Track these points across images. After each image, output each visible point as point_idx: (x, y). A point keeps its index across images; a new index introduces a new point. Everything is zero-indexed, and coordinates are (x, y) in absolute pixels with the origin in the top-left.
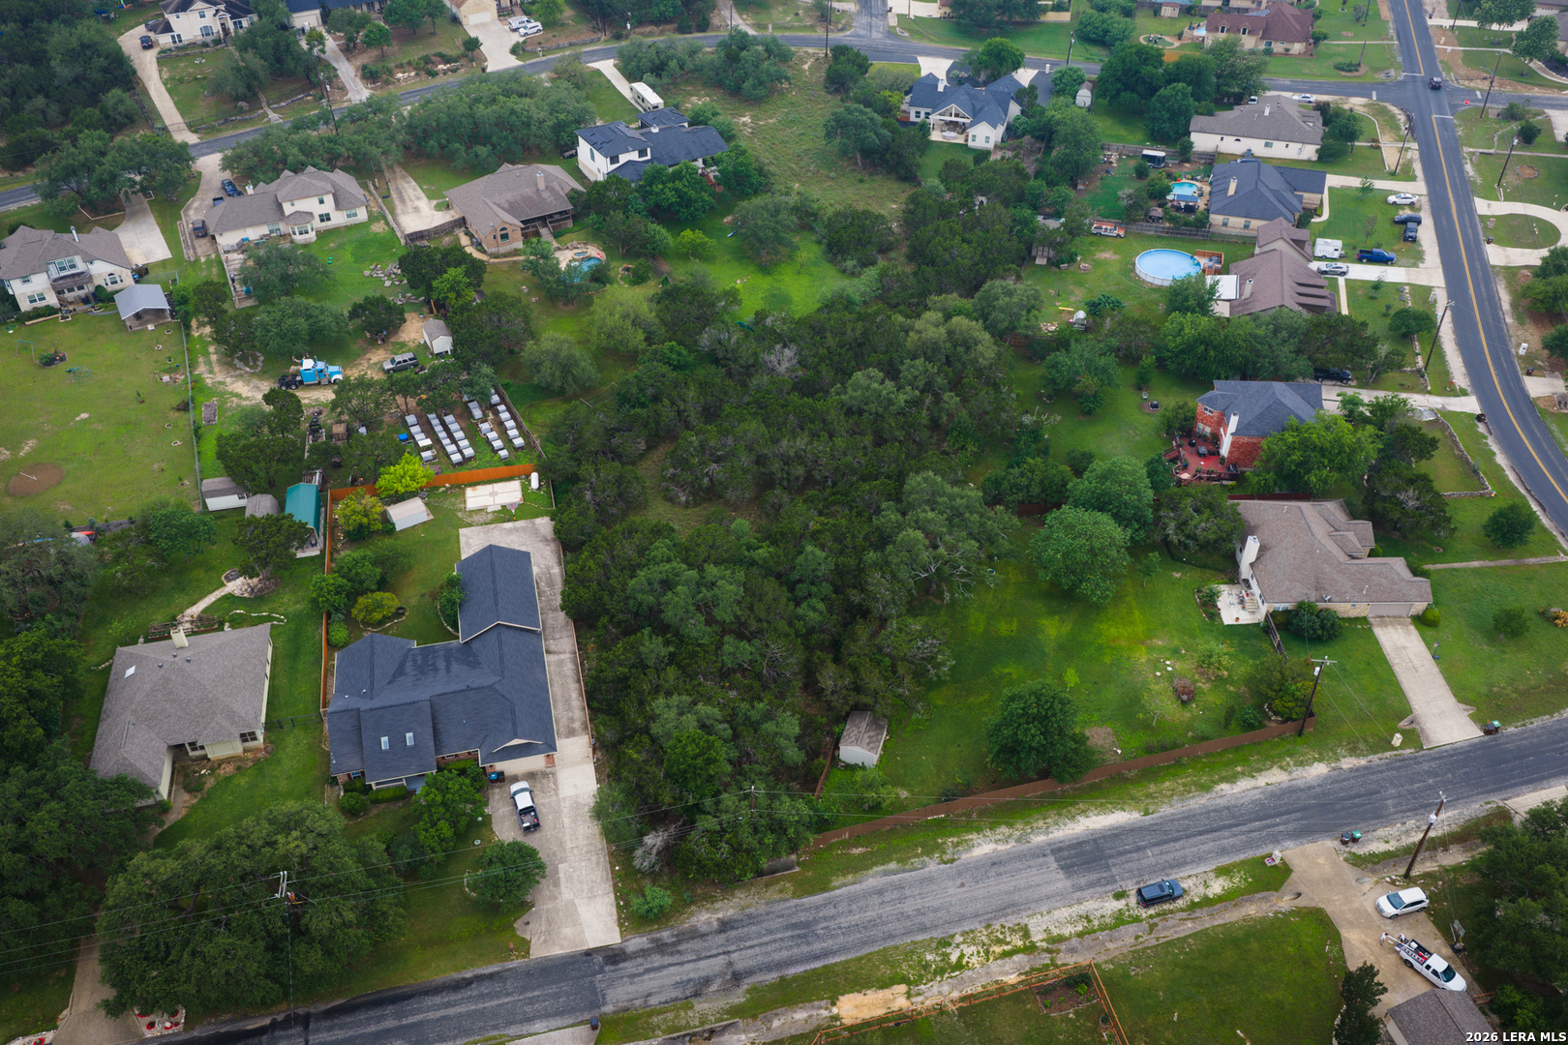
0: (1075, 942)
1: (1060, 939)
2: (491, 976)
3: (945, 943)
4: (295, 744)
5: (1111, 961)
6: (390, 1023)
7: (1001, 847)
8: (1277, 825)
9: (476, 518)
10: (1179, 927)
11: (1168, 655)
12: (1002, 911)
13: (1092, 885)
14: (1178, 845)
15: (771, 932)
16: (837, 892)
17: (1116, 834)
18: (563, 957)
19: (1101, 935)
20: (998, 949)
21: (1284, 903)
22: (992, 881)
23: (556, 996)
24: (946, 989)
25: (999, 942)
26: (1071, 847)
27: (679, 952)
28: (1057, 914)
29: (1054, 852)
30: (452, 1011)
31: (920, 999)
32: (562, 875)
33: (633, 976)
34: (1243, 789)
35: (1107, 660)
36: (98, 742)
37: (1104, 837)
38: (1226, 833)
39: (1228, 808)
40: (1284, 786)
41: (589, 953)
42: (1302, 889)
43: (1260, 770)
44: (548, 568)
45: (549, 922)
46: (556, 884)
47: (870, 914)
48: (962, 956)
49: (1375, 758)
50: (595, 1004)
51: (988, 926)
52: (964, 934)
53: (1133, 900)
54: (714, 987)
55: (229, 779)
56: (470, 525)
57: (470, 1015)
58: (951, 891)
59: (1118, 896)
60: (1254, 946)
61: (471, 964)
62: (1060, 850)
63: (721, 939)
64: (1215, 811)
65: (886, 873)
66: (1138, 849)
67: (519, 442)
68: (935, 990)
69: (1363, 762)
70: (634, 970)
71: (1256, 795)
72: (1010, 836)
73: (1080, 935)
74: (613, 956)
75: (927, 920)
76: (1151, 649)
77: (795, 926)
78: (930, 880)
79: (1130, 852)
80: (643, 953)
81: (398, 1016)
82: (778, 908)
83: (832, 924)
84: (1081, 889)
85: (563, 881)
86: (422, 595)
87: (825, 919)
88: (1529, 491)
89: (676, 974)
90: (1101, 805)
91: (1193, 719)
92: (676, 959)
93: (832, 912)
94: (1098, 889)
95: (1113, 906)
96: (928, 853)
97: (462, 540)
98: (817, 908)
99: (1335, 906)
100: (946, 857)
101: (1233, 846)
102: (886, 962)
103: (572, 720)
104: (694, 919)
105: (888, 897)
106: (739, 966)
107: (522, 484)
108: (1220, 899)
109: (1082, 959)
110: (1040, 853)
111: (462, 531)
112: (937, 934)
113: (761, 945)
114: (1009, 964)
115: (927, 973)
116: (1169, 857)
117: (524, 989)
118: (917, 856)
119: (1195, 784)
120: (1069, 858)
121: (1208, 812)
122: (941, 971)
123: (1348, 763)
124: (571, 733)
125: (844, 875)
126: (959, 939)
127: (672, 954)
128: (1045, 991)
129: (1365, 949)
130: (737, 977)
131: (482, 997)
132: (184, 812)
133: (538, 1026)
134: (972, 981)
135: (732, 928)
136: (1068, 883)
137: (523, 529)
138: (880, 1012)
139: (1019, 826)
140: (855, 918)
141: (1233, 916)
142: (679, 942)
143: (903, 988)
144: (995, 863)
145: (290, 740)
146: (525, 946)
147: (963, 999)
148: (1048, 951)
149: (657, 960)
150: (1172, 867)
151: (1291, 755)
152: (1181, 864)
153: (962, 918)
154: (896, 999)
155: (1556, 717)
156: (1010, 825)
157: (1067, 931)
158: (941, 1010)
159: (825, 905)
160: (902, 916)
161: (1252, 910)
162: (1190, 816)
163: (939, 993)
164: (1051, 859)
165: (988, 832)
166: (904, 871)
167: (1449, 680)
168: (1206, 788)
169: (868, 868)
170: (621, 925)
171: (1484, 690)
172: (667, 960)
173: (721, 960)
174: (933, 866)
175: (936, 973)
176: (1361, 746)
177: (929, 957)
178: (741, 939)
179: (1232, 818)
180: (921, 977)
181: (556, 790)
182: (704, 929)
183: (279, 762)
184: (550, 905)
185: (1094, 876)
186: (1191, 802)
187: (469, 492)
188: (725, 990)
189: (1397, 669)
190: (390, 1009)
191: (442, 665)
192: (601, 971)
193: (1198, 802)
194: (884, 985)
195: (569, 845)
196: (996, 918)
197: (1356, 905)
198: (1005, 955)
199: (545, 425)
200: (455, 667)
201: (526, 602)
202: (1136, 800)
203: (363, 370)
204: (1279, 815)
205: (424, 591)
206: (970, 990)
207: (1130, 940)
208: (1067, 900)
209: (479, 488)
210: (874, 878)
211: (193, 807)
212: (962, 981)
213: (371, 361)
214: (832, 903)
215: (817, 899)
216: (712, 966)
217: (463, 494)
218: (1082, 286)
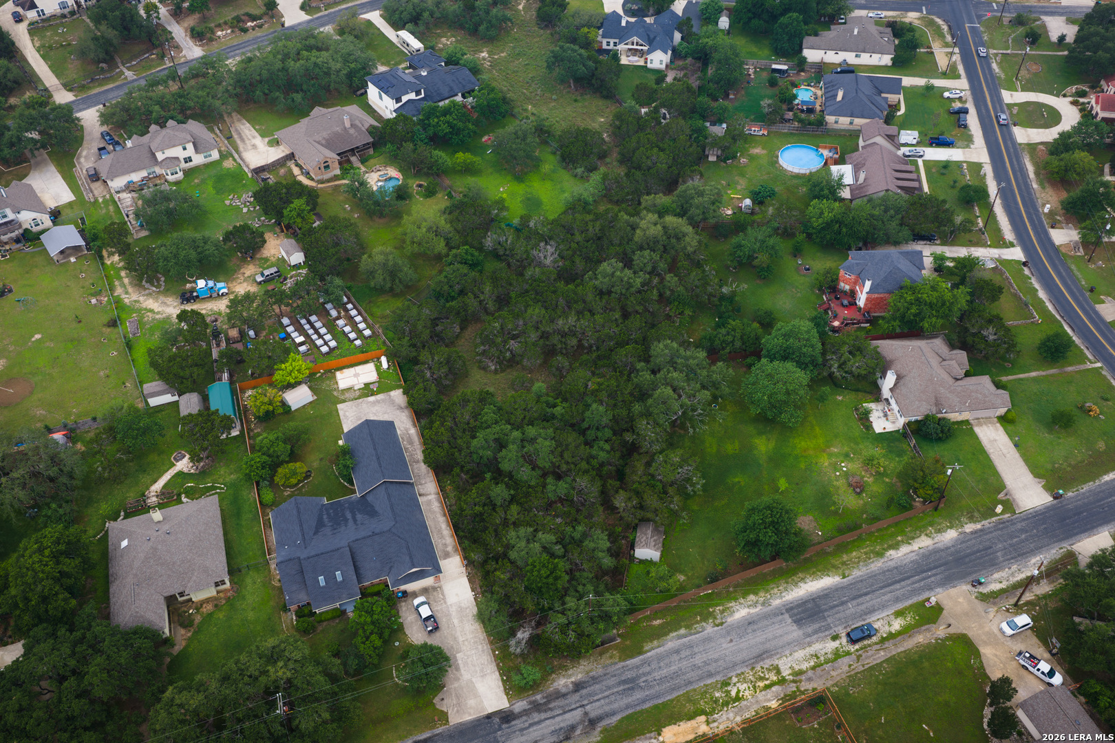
0: (810, 673)
1: (801, 673)
2: (425, 741)
3: (726, 683)
4: (253, 583)
5: (836, 685)
7: (753, 611)
8: (930, 577)
9: (347, 395)
10: (876, 656)
11: (842, 458)
12: (760, 657)
13: (816, 632)
14: (868, 598)
15: (609, 688)
16: (649, 654)
17: (826, 595)
18: (472, 722)
19: (827, 667)
20: (761, 684)
21: (940, 631)
22: (750, 636)
24: (731, 715)
25: (762, 679)
26: (798, 606)
27: (551, 709)
28: (796, 655)
29: (788, 610)
31: (715, 724)
32: (460, 662)
33: (522, 730)
34: (904, 553)
35: (802, 466)
36: (113, 600)
37: (819, 597)
38: (897, 586)
39: (896, 568)
40: (930, 548)
41: (489, 717)
42: (951, 621)
43: (913, 538)
44: (406, 430)
45: (458, 697)
46: (458, 669)
47: (674, 668)
48: (739, 691)
49: (986, 523)
51: (753, 669)
52: (738, 675)
53: (844, 640)
54: (578, 732)
55: (210, 615)
56: (344, 401)
58: (724, 646)
59: (835, 638)
60: (926, 664)
61: (410, 733)
62: (792, 609)
63: (576, 697)
64: (888, 570)
65: (680, 637)
66: (843, 603)
67: (367, 333)
68: (724, 717)
69: (979, 526)
70: (522, 726)
71: (913, 557)
72: (757, 602)
73: (813, 668)
74: (506, 717)
75: (712, 668)
76: (830, 455)
77: (624, 682)
78: (709, 639)
79: (837, 606)
80: (525, 713)
82: (611, 669)
83: (649, 678)
84: (809, 636)
85: (461, 666)
86: (321, 459)
87: (644, 674)
89: (551, 725)
90: (814, 573)
91: (865, 504)
92: (549, 714)
93: (646, 669)
94: (821, 635)
95: (831, 645)
96: (705, 619)
97: (341, 413)
98: (637, 667)
99: (974, 631)
100: (718, 622)
101: (903, 595)
102: (690, 701)
103: (445, 545)
104: (556, 684)
105: (683, 654)
106: (593, 715)
107: (376, 365)
108: (899, 633)
109: (817, 685)
110: (778, 612)
111: (340, 406)
112: (719, 678)
113: (604, 698)
114: (770, 694)
115: (717, 706)
116: (863, 607)
118: (697, 622)
119: (872, 552)
120: (798, 614)
121: (884, 572)
122: (726, 704)
123: (969, 528)
124: (447, 555)
125: (651, 641)
126: (735, 680)
127: (545, 711)
128: (797, 711)
129: (996, 660)
130: (593, 723)
132: (184, 643)
134: (748, 708)
135: (583, 688)
136: (801, 632)
137: (383, 401)
138: (691, 737)
139: (762, 594)
140: (664, 672)
141: (909, 644)
142: (549, 702)
143: (703, 718)
144: (750, 622)
145: (249, 581)
146: (444, 717)
147: (744, 722)
148: (794, 681)
149: (536, 717)
150: (866, 614)
151: (932, 526)
152: (871, 611)
153: (735, 665)
154: (700, 727)
155: (1097, 482)
156: (756, 594)
157: (805, 666)
158: (731, 732)
159: (642, 665)
160: (695, 667)
161: (920, 639)
162: (873, 576)
163: (728, 720)
164: (787, 616)
165: (742, 600)
166: (691, 635)
167: (1026, 461)
168: (880, 555)
169: (666, 634)
170: (507, 694)
171: (1049, 467)
172: (543, 716)
173: (579, 712)
174: (709, 629)
175: (723, 705)
176: (976, 514)
177: (717, 695)
178: (590, 695)
179: (900, 575)
180: (714, 709)
181: (444, 599)
182: (564, 690)
183: (244, 598)
184: (456, 685)
185: (816, 626)
186: (872, 565)
187: (338, 374)
188: (586, 733)
189: (993, 457)
191: (349, 515)
192: (500, 729)
193: (877, 565)
194: (691, 717)
195: (461, 639)
196: (757, 662)
197: (987, 629)
198: (767, 687)
199: (383, 317)
200: (359, 517)
201: (399, 461)
202: (836, 567)
203: (241, 283)
204: (930, 570)
205: (321, 456)
206: (748, 715)
207: (846, 668)
208: (801, 644)
209: (345, 370)
210: (671, 642)
211: (189, 639)
212: (741, 709)
213: (246, 275)
214: (647, 663)
215: (636, 661)
216: (574, 716)
217: (335, 377)
218: (744, 176)
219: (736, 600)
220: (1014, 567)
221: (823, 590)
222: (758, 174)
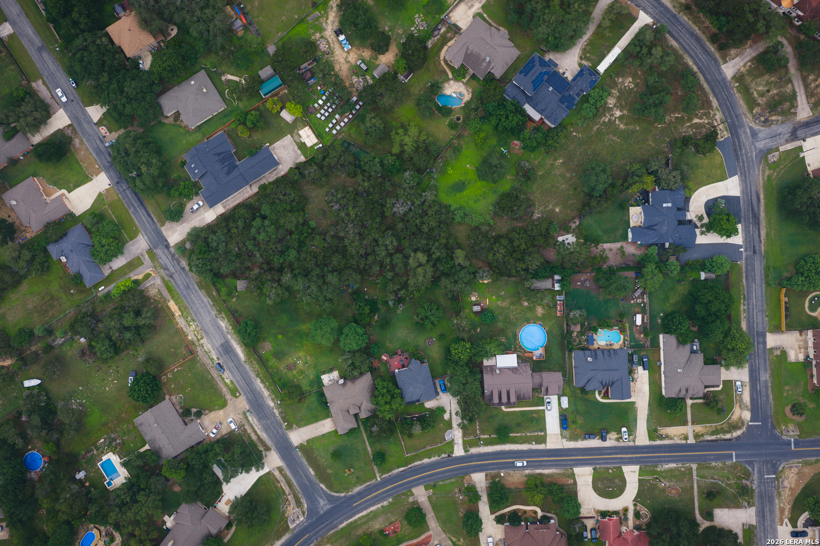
0: (203, 350)
1: (203, 347)
2: (153, 221)
3: (194, 321)
4: (198, 136)
5: (200, 359)
6: (136, 205)
7: (224, 328)
9: (296, 137)
10: (214, 373)
11: (304, 361)
12: (205, 332)
13: (219, 352)
14: (237, 370)
15: (185, 280)
16: (200, 292)
17: (236, 355)
18: (163, 235)
19: (207, 356)
20: (196, 333)
21: (228, 397)
22: (214, 328)
23: (154, 238)
24: (183, 323)
25: (198, 333)
26: (229, 345)
27: (173, 261)
28: (209, 345)
29: (226, 341)
30: (143, 217)
31: (179, 318)
32: (183, 225)
33: (164, 253)
34: (259, 384)
35: (297, 345)
37: (234, 353)
38: (244, 382)
39: (252, 382)
40: (263, 396)
41: (166, 240)
42: (232, 401)
43: (268, 389)
44: (283, 170)
45: (171, 228)
46: (181, 225)
47: (196, 301)
48: (192, 325)
49: (280, 418)
50: (155, 247)
51: (201, 330)
53: (218, 362)
54: (167, 272)
55: (181, 127)
56: (292, 136)
57: (143, 221)
58: (208, 319)
59: (218, 358)
60: (214, 391)
61: (155, 215)
62: (227, 343)
63: (179, 269)
64: (250, 379)
65: (209, 302)
66: (233, 362)
67: (334, 132)
68: (182, 321)
69: (277, 415)
70: (166, 252)
71: (258, 389)
72: (228, 330)
73: (205, 351)
74: (167, 246)
75: (198, 315)
76: (305, 356)
77: (188, 285)
78: (209, 313)
79: (232, 359)
80: (170, 253)
81: (138, 206)
82: (192, 279)
83: (191, 293)
84: (217, 349)
87: (192, 291)
88: (411, 468)
89: (167, 262)
90: (245, 351)
91: (282, 371)
92: (171, 261)
93: (194, 292)
95: (215, 357)
96: (218, 311)
97: (285, 138)
98: (194, 289)
99: (229, 408)
100: (217, 316)
101: (241, 385)
102: (185, 309)
103: (229, 205)
104: (183, 261)
105: (202, 305)
106: (174, 276)
107: (316, 143)
108: (225, 382)
109: (200, 353)
110: (225, 337)
111: (289, 136)
112: (195, 318)
113: (181, 279)
114: (193, 336)
115: (186, 318)
116: (232, 369)
117: (153, 230)
118: (216, 308)
119: (259, 373)
120: (226, 345)
122: (187, 321)
123: (276, 412)
124: (224, 207)
126: (196, 324)
127: (172, 259)
128: (187, 346)
129: (219, 415)
130: (171, 276)
131: (148, 222)
132: (167, 123)
133: (146, 237)
134: (187, 329)
135: (183, 271)
136: (218, 346)
137: (297, 154)
138: (173, 310)
139: (232, 331)
140: (194, 298)
141: (221, 385)
142: (176, 260)
143: (180, 314)
144: (219, 327)
145: (198, 134)
146: (163, 225)
147: (181, 328)
148: (199, 345)
149: (169, 257)
150: (230, 370)
151: (275, 397)
152: (231, 372)
153: (201, 323)
154: (177, 313)
155: (308, 466)
156: (232, 329)
157: (205, 348)
158: (177, 324)
160: (198, 309)
161: (224, 390)
162: (247, 373)
163: (181, 323)
164: (224, 341)
165: (228, 324)
166: (210, 306)
167: (315, 438)
168: (258, 376)
169: (209, 297)
170: (176, 244)
171: (314, 447)
172: (170, 259)
173: (174, 271)
174: (214, 313)
176: (284, 415)
177: (189, 318)
178: (181, 274)
179: (249, 383)
180: (184, 317)
181: (206, 212)
182: (181, 264)
183: (190, 136)
184: (175, 226)
185: (221, 352)
186: (252, 373)
187: (307, 128)
188: (167, 275)
189: (315, 424)
190: (139, 203)
191: (226, 164)
192: (163, 245)
193: (252, 375)
194: (180, 309)
195: (192, 222)
196: (203, 331)
197: (230, 413)
198: (195, 335)
199: (350, 135)
200: (226, 168)
201: (257, 175)
202: (249, 359)
203: (356, 53)
204: (253, 394)
205: (260, 139)
206: (184, 329)
207: (208, 362)
208: (213, 346)
209: (310, 130)
210: (206, 300)
211: (170, 123)
212: (186, 327)
213: (363, 54)
214: (196, 291)
215: (197, 288)
216: (172, 270)
217: (305, 127)
218: (511, 305)
219: (229, 322)
220: (260, 427)
221: (238, 354)
222: (514, 313)
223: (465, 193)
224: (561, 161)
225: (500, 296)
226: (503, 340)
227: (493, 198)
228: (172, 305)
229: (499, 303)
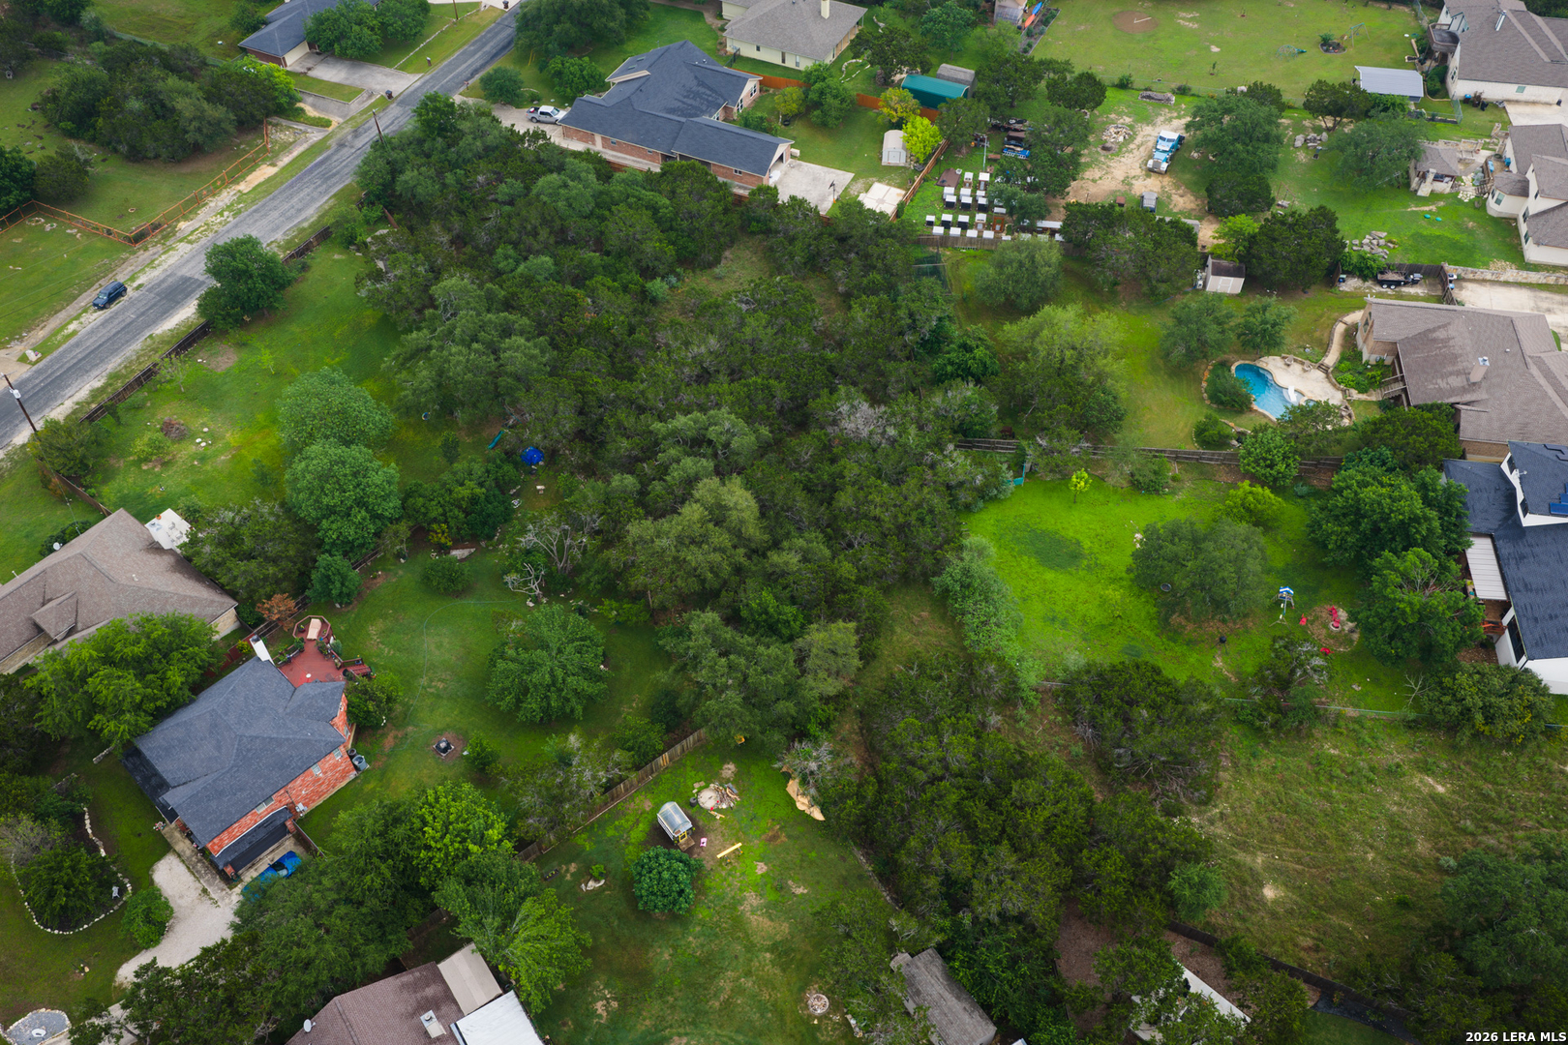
0: (156, 256)
1: (165, 253)
2: (466, 80)
3: (236, 213)
5: (125, 260)
6: (487, 48)
9: (859, 186)
11: (209, 452)
13: (163, 281)
14: (114, 331)
15: (346, 167)
17: (165, 313)
19: (141, 266)
20: (203, 228)
24: (221, 203)
25: (204, 231)
30: (466, 64)
31: (231, 193)
34: (80, 392)
35: (259, 417)
38: (80, 356)
43: (75, 412)
47: (294, 200)
48: (221, 216)
50: (401, 103)
51: (216, 232)
52: (228, 222)
54: (349, 138)
56: (853, 179)
57: (456, 69)
59: (140, 286)
60: (29, 310)
62: (198, 286)
64: (97, 364)
65: (305, 220)
66: (143, 314)
67: (938, 232)
68: (225, 200)
71: (68, 392)
73: (154, 261)
76: (228, 447)
78: (275, 230)
79: (148, 309)
81: (487, 52)
83: (313, 187)
84: (168, 276)
87: (319, 185)
91: (153, 415)
93: (322, 189)
94: (156, 281)
95: (142, 279)
97: (839, 172)
98: (329, 186)
101: (71, 350)
102: (264, 192)
105: (293, 212)
106: (345, 150)
108: (68, 324)
109: (144, 254)
111: (851, 175)
112: (246, 213)
113: (344, 160)
114: (191, 228)
115: (239, 201)
116: (116, 322)
117: (442, 86)
118: (295, 236)
119: (125, 376)
120: (190, 285)
121: (102, 361)
122: (230, 206)
125: (331, 207)
126: (230, 219)
128: (156, 227)
130: (341, 145)
132: (709, 23)
134: (208, 212)
136: (179, 274)
138: (249, 178)
140: (303, 195)
141: (54, 323)
143: (246, 191)
147: (206, 204)
148: (170, 245)
150: (111, 317)
152: (104, 324)
153: (235, 226)
154: (246, 186)
157: (164, 257)
158: (213, 194)
160: (275, 208)
161: (41, 333)
162: (114, 352)
163: (222, 200)
169: (320, 217)
173: (358, 145)
174: (278, 236)
177: (240, 205)
178: (358, 156)
179: (80, 368)
185: (164, 285)
187: (900, 192)
188: (341, 139)
190: (494, 51)
193: (114, 364)
194: (257, 186)
196: (214, 237)
198: (196, 230)
199: (958, 264)
202: (163, 342)
203: (1163, 186)
204: (43, 388)
206: (205, 208)
207: (121, 274)
208: (175, 267)
209: (901, 196)
210: (311, 213)
212: (214, 209)
214: (326, 191)
215: (334, 190)
217: (899, 187)
218: (773, 949)
221: (171, 315)
222: (748, 983)
223: (1050, 575)
224: (1440, 789)
225: (781, 888)
226: (599, 1007)
227: (1108, 654)
228: (265, 172)
229: (752, 899)
